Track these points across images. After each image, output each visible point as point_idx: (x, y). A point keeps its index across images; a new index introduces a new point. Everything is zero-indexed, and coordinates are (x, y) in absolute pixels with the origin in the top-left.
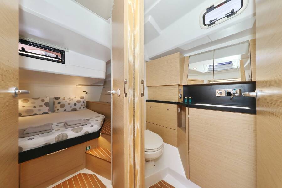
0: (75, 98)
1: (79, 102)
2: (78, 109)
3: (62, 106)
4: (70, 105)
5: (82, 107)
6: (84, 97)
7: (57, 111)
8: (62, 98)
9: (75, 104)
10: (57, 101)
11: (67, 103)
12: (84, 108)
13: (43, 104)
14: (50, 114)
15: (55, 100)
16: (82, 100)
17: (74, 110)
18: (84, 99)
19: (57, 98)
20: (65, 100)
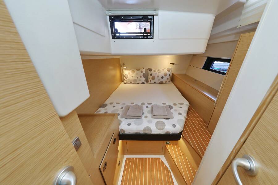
0: (163, 70)
1: (165, 75)
2: (164, 82)
3: (153, 78)
4: (159, 78)
5: (168, 81)
6: (171, 69)
7: (150, 82)
8: (153, 70)
9: (162, 77)
10: (150, 73)
11: (157, 75)
12: (169, 81)
13: (142, 74)
14: (146, 85)
15: (149, 72)
16: (168, 73)
17: (161, 83)
18: (171, 71)
19: (150, 70)
20: (156, 72)
